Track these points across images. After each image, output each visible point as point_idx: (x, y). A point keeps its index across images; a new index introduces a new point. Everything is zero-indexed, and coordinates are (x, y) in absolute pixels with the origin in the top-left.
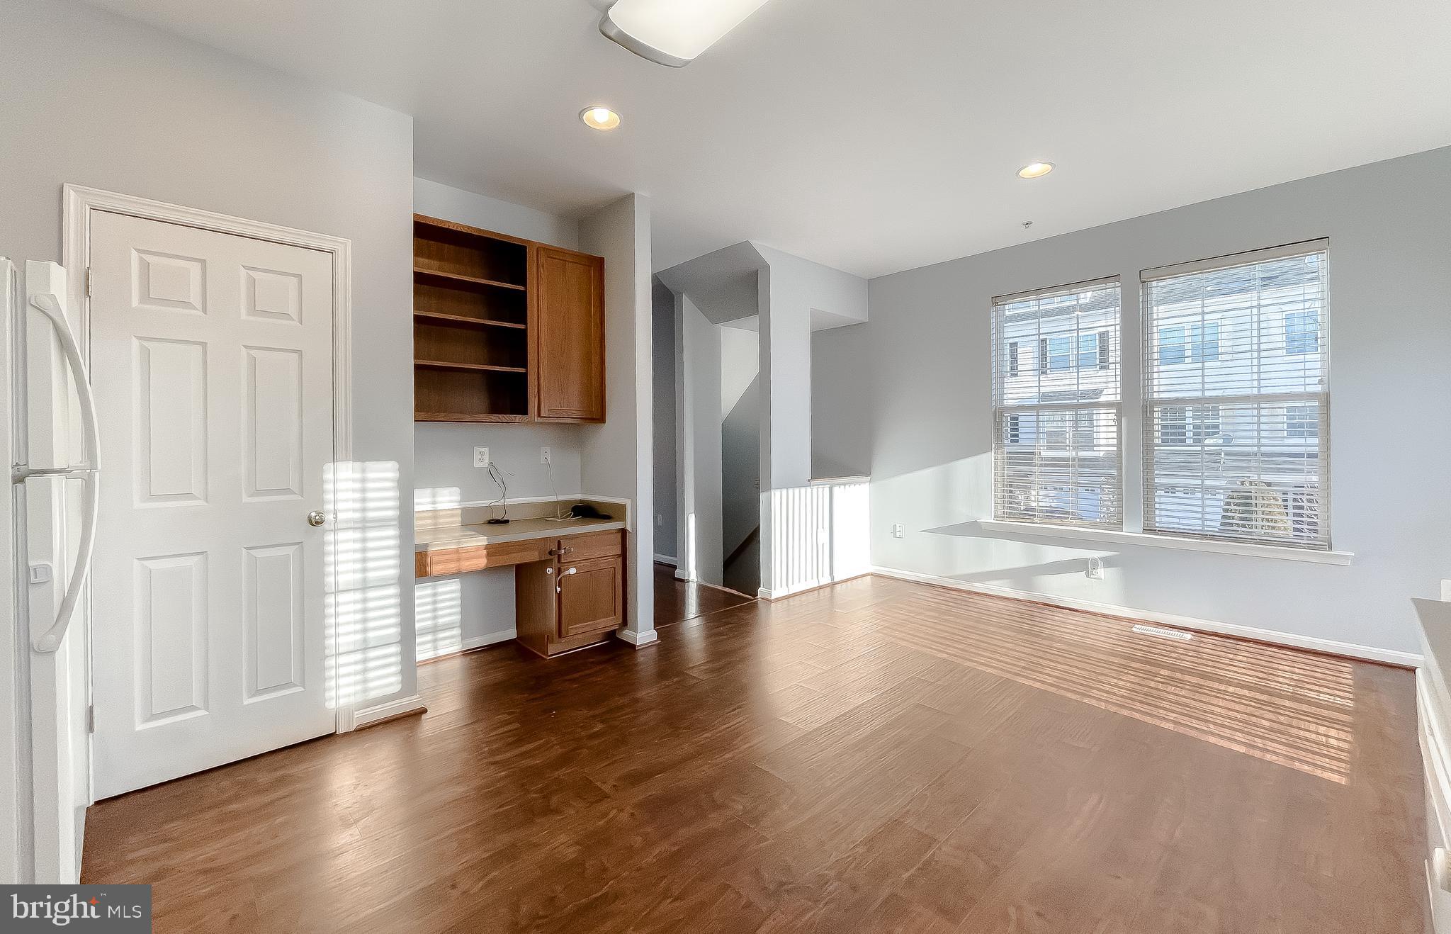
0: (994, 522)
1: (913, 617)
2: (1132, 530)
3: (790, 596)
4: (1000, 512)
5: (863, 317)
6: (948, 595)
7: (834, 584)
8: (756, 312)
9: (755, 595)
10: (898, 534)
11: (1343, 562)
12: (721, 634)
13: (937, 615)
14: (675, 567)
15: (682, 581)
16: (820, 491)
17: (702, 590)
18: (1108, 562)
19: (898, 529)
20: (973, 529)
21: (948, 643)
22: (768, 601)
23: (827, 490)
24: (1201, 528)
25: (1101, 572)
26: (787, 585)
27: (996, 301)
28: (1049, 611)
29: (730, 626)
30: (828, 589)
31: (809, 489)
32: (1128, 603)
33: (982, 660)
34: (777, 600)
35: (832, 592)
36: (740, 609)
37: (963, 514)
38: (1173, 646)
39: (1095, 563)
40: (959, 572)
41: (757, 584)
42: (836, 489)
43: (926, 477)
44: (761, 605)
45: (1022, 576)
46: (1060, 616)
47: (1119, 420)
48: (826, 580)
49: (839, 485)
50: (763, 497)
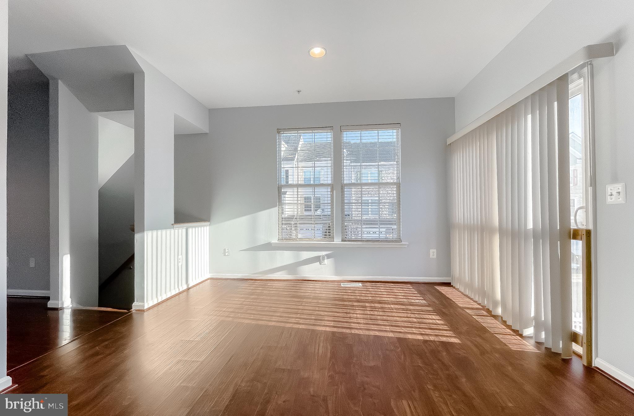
0: (278, 242)
1: (244, 301)
2: (337, 241)
3: (159, 304)
4: (280, 237)
5: (206, 130)
6: (256, 284)
7: (188, 289)
8: (132, 108)
9: (129, 308)
10: (227, 254)
11: (405, 247)
12: (97, 354)
13: (256, 297)
14: (48, 298)
15: (56, 309)
16: (180, 230)
17: (77, 314)
18: (328, 256)
19: (227, 251)
20: (269, 247)
21: (271, 314)
22: (141, 311)
23: (184, 230)
24: (361, 238)
25: (326, 261)
26: (157, 297)
27: (279, 131)
28: (306, 283)
29: (106, 343)
30: (185, 293)
31: (172, 231)
32: (337, 274)
33: (293, 320)
34: (149, 309)
35: (188, 295)
36: (115, 325)
37: (262, 239)
38: (354, 290)
39: (323, 257)
40: (261, 270)
41: (131, 299)
42: (190, 230)
43: (242, 222)
44: (135, 316)
45: (292, 268)
46: (311, 285)
47: (332, 191)
48: (185, 287)
49: (192, 227)
50: (137, 236)
